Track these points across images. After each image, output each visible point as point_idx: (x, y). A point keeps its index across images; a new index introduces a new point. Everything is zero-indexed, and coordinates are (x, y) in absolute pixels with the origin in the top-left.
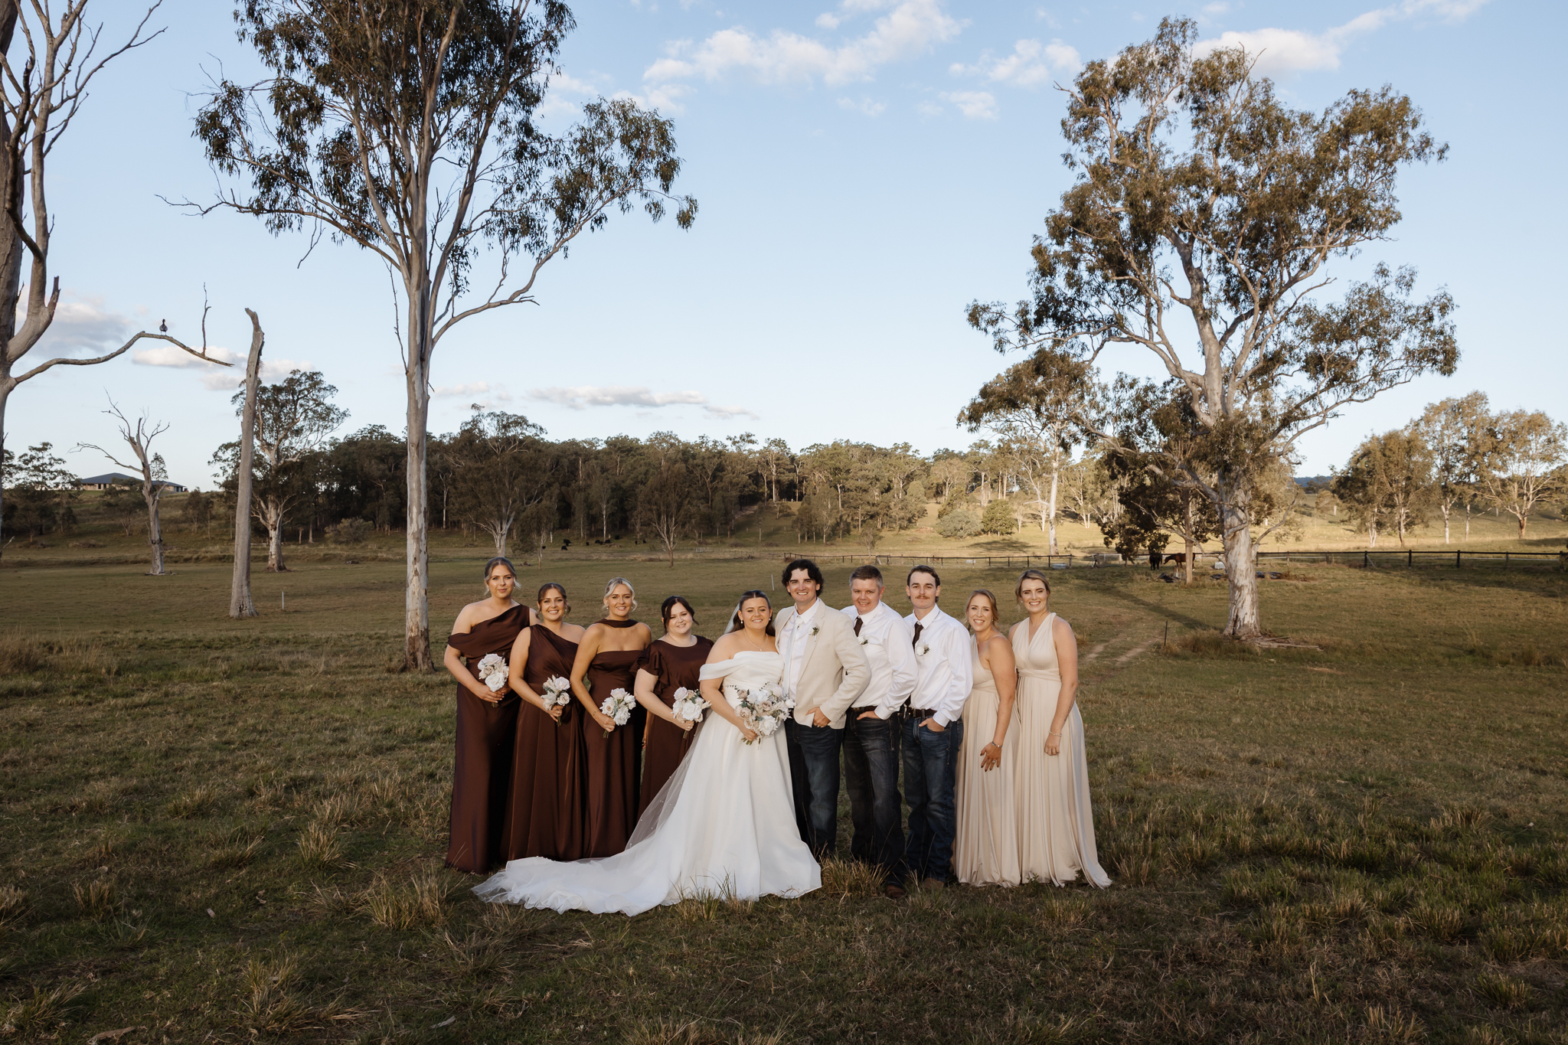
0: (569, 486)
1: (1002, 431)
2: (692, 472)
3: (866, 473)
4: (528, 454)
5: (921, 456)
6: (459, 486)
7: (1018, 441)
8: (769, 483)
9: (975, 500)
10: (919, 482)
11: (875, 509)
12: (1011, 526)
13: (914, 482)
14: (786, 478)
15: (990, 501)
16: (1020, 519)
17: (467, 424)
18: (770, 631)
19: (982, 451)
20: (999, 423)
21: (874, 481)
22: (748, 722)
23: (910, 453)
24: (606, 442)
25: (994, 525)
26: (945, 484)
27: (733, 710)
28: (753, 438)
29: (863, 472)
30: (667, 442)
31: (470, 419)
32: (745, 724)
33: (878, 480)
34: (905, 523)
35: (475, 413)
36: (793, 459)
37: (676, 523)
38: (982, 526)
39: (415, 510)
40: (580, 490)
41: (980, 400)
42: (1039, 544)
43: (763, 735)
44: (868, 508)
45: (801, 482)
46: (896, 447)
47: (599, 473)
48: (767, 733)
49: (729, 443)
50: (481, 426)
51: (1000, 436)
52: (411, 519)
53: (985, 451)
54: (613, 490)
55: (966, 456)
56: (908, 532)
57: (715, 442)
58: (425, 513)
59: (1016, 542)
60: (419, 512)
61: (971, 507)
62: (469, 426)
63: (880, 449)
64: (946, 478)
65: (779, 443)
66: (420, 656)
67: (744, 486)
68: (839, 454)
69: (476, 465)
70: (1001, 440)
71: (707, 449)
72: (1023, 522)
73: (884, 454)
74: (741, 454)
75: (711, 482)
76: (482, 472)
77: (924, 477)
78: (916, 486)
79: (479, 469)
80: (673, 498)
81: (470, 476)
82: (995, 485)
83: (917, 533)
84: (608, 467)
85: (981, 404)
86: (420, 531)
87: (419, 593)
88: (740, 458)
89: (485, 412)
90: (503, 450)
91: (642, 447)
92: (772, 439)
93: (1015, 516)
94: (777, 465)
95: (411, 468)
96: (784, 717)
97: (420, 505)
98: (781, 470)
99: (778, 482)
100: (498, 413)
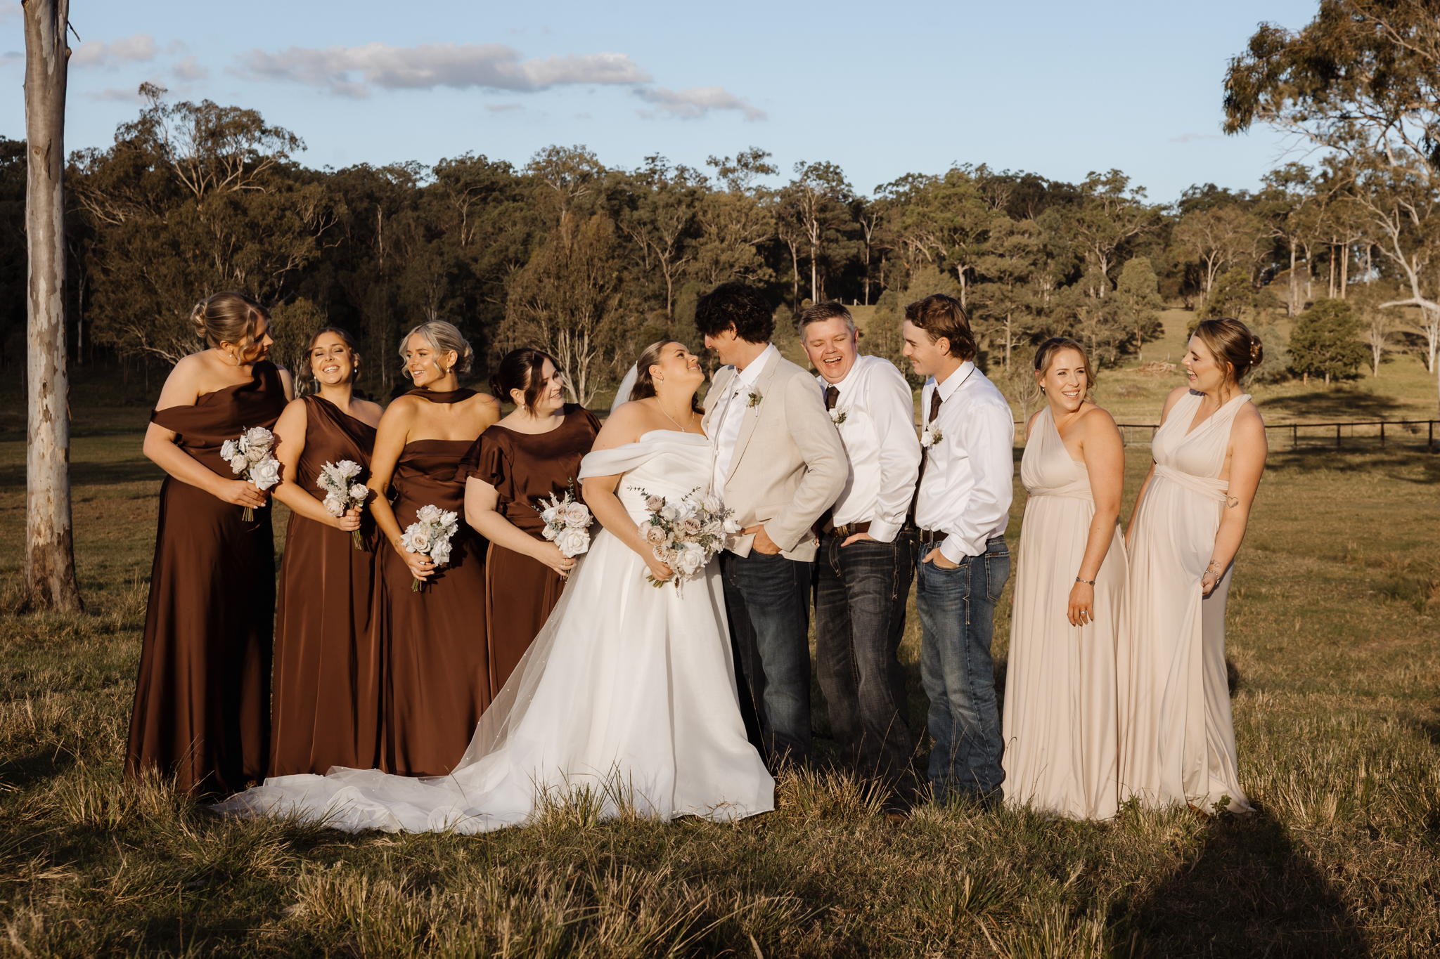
0: (353, 269)
1: (1332, 142)
2: (629, 238)
3: (1024, 240)
4: (262, 198)
5: (1150, 200)
6: (112, 266)
7: (1369, 163)
8: (804, 263)
9: (1272, 303)
10: (1146, 260)
11: (1042, 321)
12: (1356, 362)
13: (1134, 261)
14: (842, 251)
15: (1308, 305)
16: (1378, 344)
17: (129, 128)
18: (696, 407)
19: (1293, 189)
20: (1325, 124)
21: (1042, 258)
22: (659, 549)
23: (1126, 195)
24: (437, 171)
25: (1315, 358)
26: (1204, 264)
27: (636, 528)
28: (766, 161)
29: (1016, 239)
30: (572, 170)
31: (135, 118)
32: (655, 553)
33: (1050, 255)
34: (1112, 354)
35: (147, 104)
36: (858, 208)
37: (592, 349)
38: (1288, 361)
39: (43, 285)
40: (378, 279)
41: (1250, 61)
42: (1420, 402)
43: (682, 573)
44: (1028, 319)
45: (875, 261)
46: (1093, 182)
47: (420, 241)
48: (689, 570)
49: (712, 173)
50: (160, 133)
51: (1327, 151)
52: (36, 304)
53: (1300, 189)
54: (453, 279)
55: (1255, 200)
56: (1118, 374)
57: (682, 170)
58: (62, 290)
59: (1367, 397)
60: (52, 290)
61: (1263, 317)
62: (134, 134)
63: (1057, 186)
64: (1208, 252)
65: (827, 172)
66: (55, 585)
67: (747, 270)
68: (961, 197)
69: (149, 222)
70: (1329, 162)
71: (664, 186)
72: (1385, 353)
73: (1064, 196)
74: (740, 198)
75: (672, 260)
76: (164, 236)
77: (1157, 249)
78: (1138, 270)
79: (156, 231)
80: (584, 291)
81: (137, 243)
82: (1320, 267)
83: (1139, 378)
84: (443, 227)
85: (1251, 69)
86: (54, 329)
87: (53, 456)
88: (739, 205)
89: (170, 102)
90: (209, 186)
91: (518, 182)
92: (811, 162)
93: (1368, 337)
94: (822, 222)
95: (34, 199)
96: (717, 547)
97: (53, 277)
98: (831, 234)
99: (823, 260)
100: (198, 103)
